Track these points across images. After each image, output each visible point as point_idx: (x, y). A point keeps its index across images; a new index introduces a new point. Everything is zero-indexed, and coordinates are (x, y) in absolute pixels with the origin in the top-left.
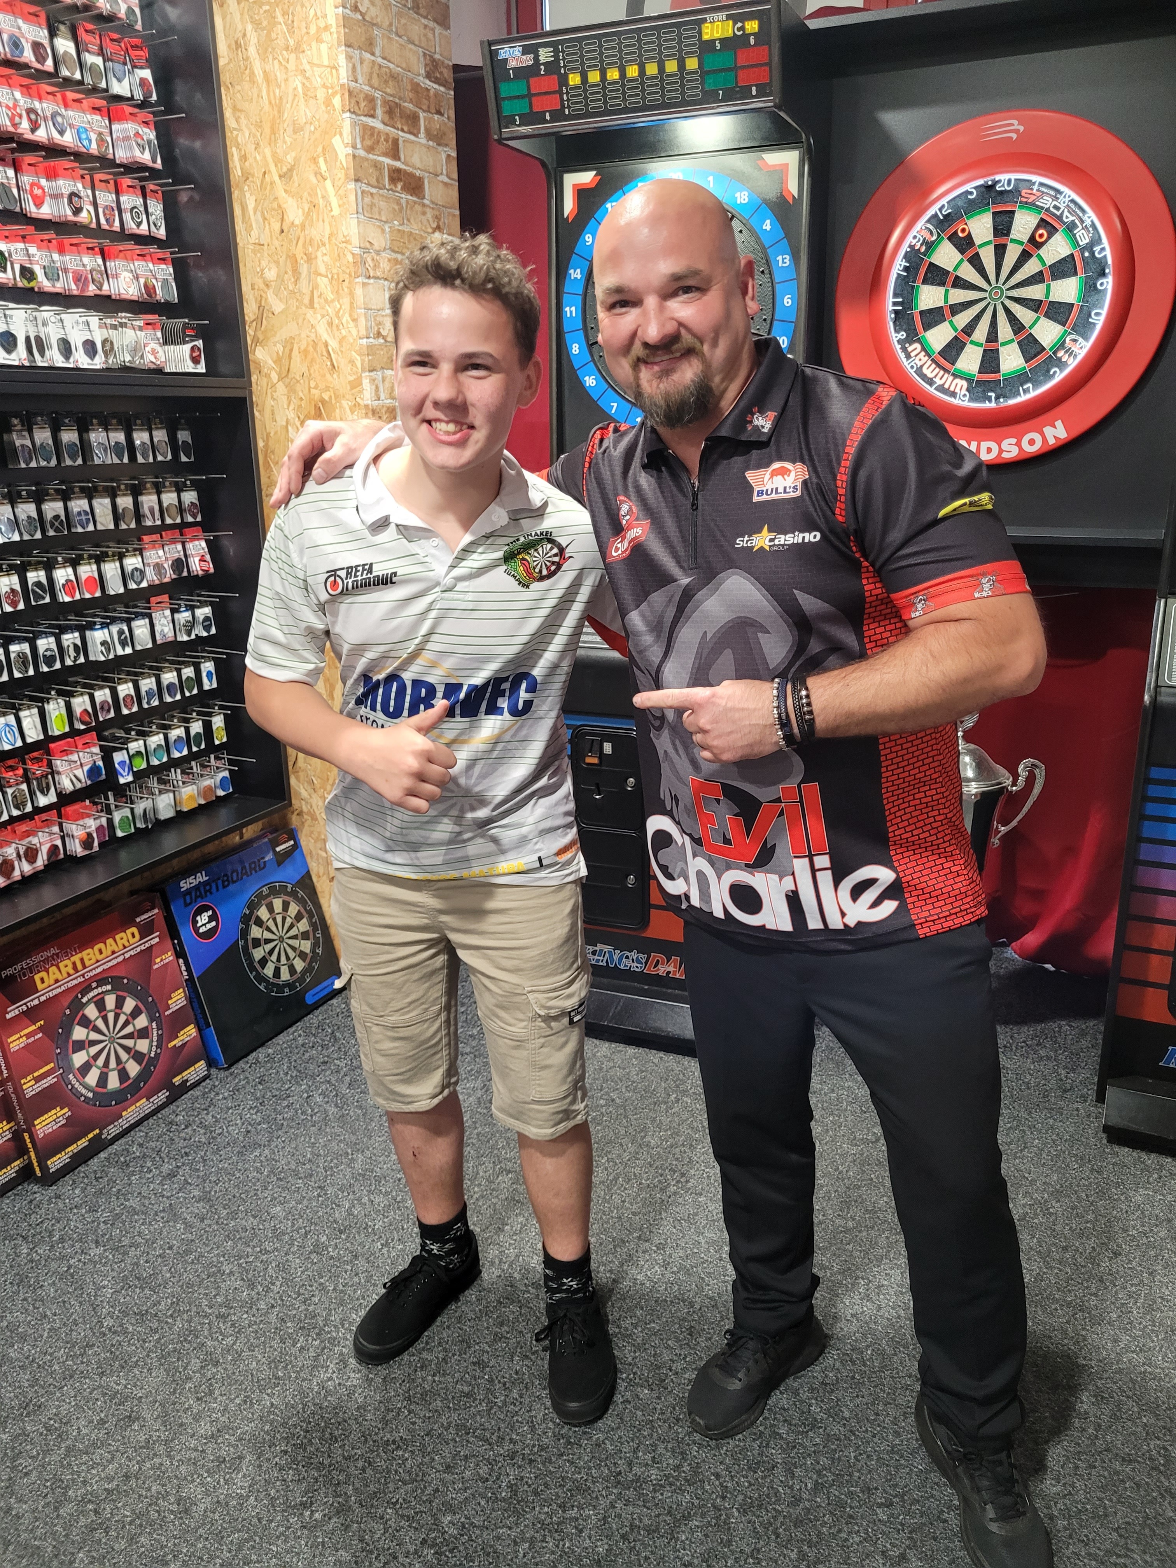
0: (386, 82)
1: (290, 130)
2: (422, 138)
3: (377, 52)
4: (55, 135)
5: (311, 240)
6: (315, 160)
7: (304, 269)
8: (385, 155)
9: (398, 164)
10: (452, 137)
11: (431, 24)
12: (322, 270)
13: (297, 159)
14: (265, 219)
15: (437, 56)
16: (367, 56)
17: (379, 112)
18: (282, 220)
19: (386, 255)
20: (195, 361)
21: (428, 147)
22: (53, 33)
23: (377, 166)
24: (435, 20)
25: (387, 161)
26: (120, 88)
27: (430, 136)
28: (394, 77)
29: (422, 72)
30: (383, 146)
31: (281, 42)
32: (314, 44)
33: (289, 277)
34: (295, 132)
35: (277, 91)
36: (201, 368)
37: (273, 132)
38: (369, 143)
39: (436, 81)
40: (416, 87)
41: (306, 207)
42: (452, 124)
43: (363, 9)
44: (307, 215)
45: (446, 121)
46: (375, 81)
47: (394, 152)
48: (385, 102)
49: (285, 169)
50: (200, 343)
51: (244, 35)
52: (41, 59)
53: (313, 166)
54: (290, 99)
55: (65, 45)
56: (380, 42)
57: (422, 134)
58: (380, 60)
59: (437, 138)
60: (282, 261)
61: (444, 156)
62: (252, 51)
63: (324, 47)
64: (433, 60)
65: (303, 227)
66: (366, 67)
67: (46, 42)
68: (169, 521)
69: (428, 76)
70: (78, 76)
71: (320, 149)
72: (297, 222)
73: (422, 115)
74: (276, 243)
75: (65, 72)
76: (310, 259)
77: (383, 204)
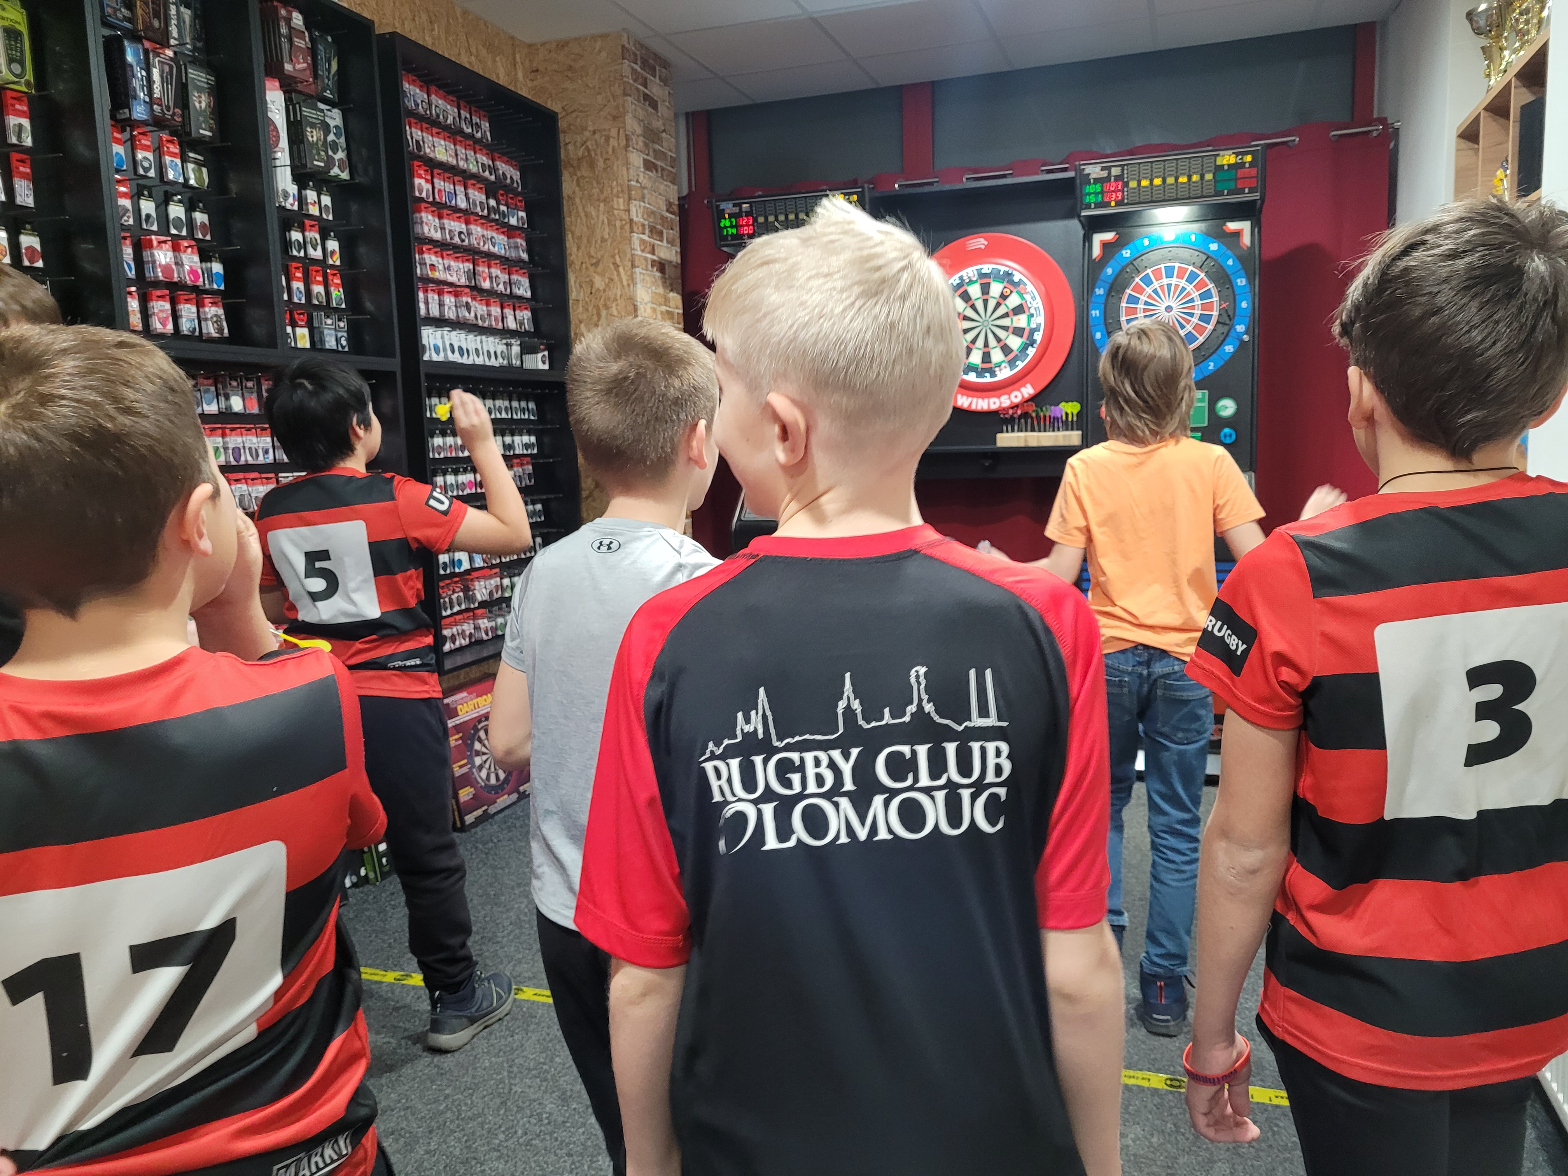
0: (649, 216)
1: (599, 242)
2: (665, 243)
3: (646, 201)
4: (491, 247)
5: (609, 298)
6: (613, 257)
7: (604, 313)
8: (649, 253)
9: (655, 258)
10: (678, 241)
11: (669, 184)
12: (615, 313)
13: (602, 256)
14: (581, 286)
15: (671, 200)
16: (642, 204)
17: (647, 231)
18: (592, 287)
19: (650, 305)
20: (544, 362)
21: (667, 248)
22: (487, 198)
23: (646, 259)
24: (670, 182)
25: (650, 256)
26: (513, 221)
27: (668, 242)
28: (653, 213)
29: (665, 208)
30: (649, 249)
31: (595, 196)
32: (615, 199)
33: (595, 318)
34: (602, 242)
35: (592, 222)
36: (546, 367)
37: (588, 241)
38: (642, 247)
39: (671, 213)
40: (662, 217)
41: (607, 281)
42: (678, 235)
43: (640, 181)
44: (607, 285)
45: (675, 233)
46: (645, 216)
47: (653, 253)
48: (649, 226)
49: (594, 261)
50: (546, 353)
51: (574, 193)
52: (482, 211)
53: (612, 260)
54: (600, 225)
55: (492, 203)
56: (647, 196)
57: (665, 241)
58: (647, 206)
59: (671, 242)
60: (590, 309)
61: (674, 252)
62: (577, 200)
63: (621, 200)
64: (670, 202)
65: (604, 291)
66: (642, 210)
67: (485, 201)
68: (525, 452)
69: (667, 211)
70: (497, 217)
71: (617, 251)
72: (601, 288)
73: (665, 231)
74: (587, 299)
75: (493, 216)
76: (607, 307)
77: (648, 278)
